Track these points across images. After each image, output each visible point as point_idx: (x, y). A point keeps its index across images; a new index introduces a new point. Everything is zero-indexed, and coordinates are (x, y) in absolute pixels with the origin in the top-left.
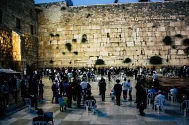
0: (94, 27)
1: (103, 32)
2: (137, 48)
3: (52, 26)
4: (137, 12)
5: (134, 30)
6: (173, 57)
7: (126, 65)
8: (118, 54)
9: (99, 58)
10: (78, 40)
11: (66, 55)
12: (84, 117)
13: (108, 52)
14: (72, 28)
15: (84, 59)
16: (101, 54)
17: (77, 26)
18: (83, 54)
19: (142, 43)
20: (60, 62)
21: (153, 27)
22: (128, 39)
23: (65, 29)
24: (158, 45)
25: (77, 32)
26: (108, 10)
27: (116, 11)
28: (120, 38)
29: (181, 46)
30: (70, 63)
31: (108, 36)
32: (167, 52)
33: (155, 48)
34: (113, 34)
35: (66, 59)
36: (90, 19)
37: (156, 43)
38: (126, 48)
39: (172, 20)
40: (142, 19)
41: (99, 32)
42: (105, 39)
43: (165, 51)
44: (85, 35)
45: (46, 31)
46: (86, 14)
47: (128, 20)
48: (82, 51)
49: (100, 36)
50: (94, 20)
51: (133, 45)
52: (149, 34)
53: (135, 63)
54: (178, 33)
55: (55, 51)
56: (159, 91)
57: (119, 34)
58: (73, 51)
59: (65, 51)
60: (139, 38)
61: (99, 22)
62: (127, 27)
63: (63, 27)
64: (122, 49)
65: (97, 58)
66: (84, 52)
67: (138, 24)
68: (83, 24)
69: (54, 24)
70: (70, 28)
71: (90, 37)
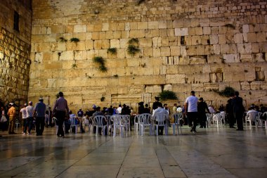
0: (152, 24)
1: (172, 34)
2: (246, 67)
3: (65, 22)
5: (237, 30)
8: (205, 79)
9: (165, 89)
10: (119, 51)
13: (183, 76)
14: (106, 27)
15: (132, 90)
16: (170, 79)
17: (118, 22)
18: (131, 80)
19: (255, 56)
20: (80, 98)
22: (226, 48)
23: (91, 27)
25: (117, 35)
28: (207, 47)
30: (103, 99)
31: (183, 43)
34: (194, 39)
35: (92, 92)
36: (146, 9)
38: (222, 66)
40: (253, 7)
41: (164, 34)
42: (177, 49)
45: (49, 32)
47: (222, 9)
48: (128, 74)
49: (165, 42)
50: (153, 10)
51: (237, 60)
53: (244, 98)
55: (69, 74)
57: (207, 38)
59: (90, 74)
60: (248, 46)
61: (164, 15)
62: (223, 24)
64: (215, 69)
65: (160, 87)
66: (134, 76)
67: (244, 17)
68: (130, 18)
69: (67, 16)
70: (102, 28)
71: (145, 45)
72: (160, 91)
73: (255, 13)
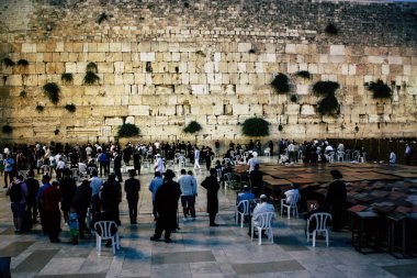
0: (115, 46)
1: (136, 58)
2: (214, 99)
3: (11, 38)
4: (217, 16)
5: (208, 58)
6: (293, 120)
7: (190, 138)
8: (170, 111)
9: (127, 122)
10: (75, 77)
11: (45, 113)
12: (93, 264)
13: (148, 107)
14: (60, 47)
15: (90, 122)
16: (133, 110)
17: (74, 41)
18: (88, 110)
19: (225, 88)
20: (31, 130)
21: (252, 51)
22: (194, 78)
23: (42, 47)
24: (260, 92)
25: (73, 57)
26: (149, 7)
27: (168, 10)
28: (175, 75)
29: (309, 96)
30: (57, 132)
31: (149, 69)
32: (279, 110)
33: (254, 100)
34: (161, 66)
35: (44, 124)
36: (107, 27)
37: (257, 88)
38: (189, 98)
39: (290, 38)
40: (227, 33)
41: (127, 58)
42: (142, 77)
43: (275, 106)
44: (92, 65)
46: (95, 14)
47: (195, 32)
48: (86, 104)
49: (129, 68)
50: (117, 29)
51: (206, 92)
52: (242, 67)
53: (209, 133)
54: (303, 68)
55: (17, 103)
56: (263, 196)
57: (175, 65)
58: (63, 102)
59: (42, 103)
60: (219, 77)
61: (129, 35)
62: (194, 50)
63: (36, 41)
64: (181, 100)
65: (121, 120)
66: (92, 107)
67: (217, 43)
68: (88, 37)
69: (13, 32)
70: (55, 47)
71: (105, 70)
72: (122, 124)
73: (229, 40)
